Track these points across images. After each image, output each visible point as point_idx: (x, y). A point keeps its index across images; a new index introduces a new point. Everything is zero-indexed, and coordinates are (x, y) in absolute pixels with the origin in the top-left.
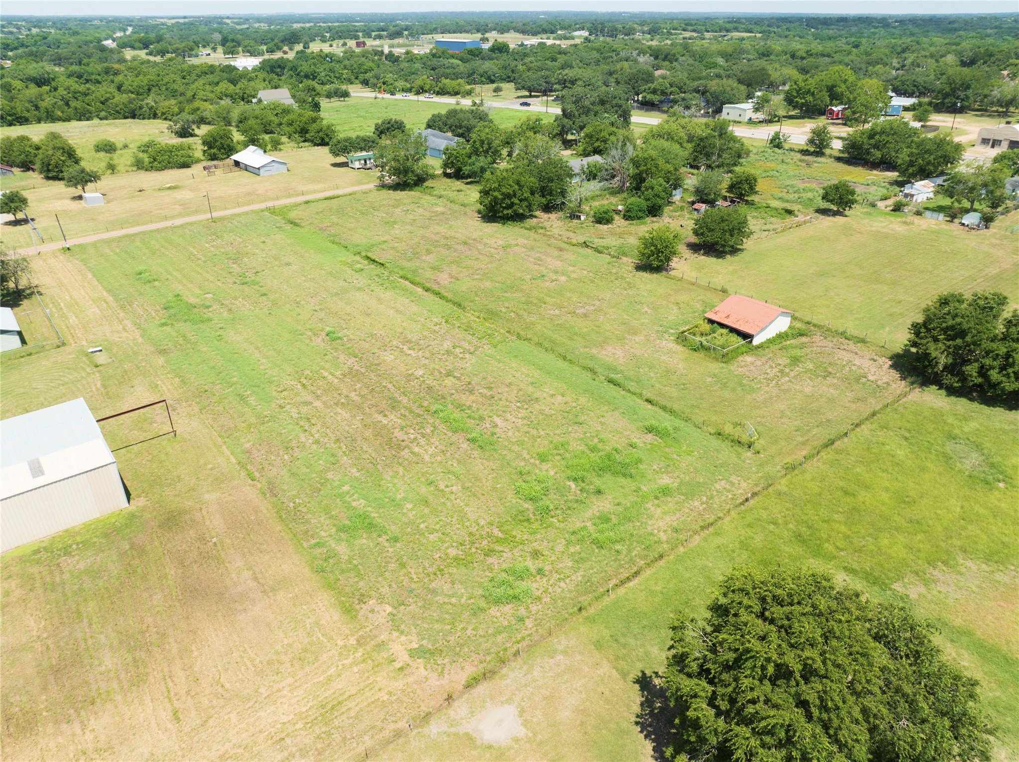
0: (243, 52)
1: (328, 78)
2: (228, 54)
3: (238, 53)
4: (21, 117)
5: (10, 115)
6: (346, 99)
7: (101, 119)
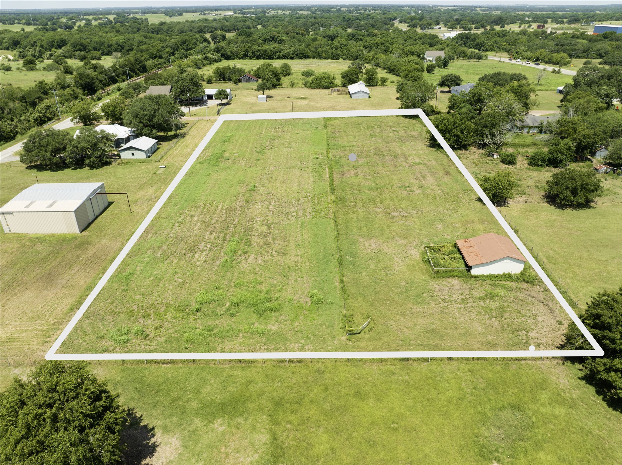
0: (460, 28)
1: (491, 47)
2: (450, 28)
3: (456, 28)
4: (306, 55)
5: (301, 54)
6: (481, 60)
7: (344, 59)
